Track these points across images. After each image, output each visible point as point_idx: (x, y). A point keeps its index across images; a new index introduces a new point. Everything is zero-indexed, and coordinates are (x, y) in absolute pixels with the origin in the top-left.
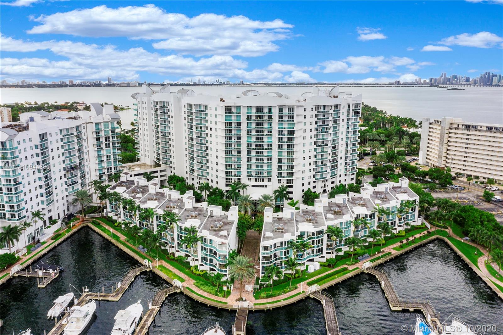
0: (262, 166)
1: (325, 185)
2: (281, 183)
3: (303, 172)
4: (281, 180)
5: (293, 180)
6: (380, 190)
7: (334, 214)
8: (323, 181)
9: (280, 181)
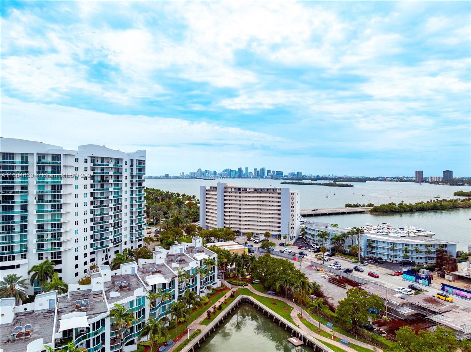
0: (11, 238)
1: (107, 256)
2: (42, 258)
3: (76, 241)
4: (42, 254)
5: (61, 252)
6: (174, 253)
7: (120, 291)
8: (104, 252)
9: (41, 256)
